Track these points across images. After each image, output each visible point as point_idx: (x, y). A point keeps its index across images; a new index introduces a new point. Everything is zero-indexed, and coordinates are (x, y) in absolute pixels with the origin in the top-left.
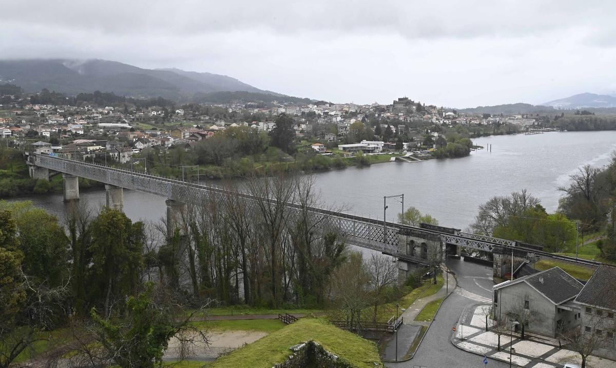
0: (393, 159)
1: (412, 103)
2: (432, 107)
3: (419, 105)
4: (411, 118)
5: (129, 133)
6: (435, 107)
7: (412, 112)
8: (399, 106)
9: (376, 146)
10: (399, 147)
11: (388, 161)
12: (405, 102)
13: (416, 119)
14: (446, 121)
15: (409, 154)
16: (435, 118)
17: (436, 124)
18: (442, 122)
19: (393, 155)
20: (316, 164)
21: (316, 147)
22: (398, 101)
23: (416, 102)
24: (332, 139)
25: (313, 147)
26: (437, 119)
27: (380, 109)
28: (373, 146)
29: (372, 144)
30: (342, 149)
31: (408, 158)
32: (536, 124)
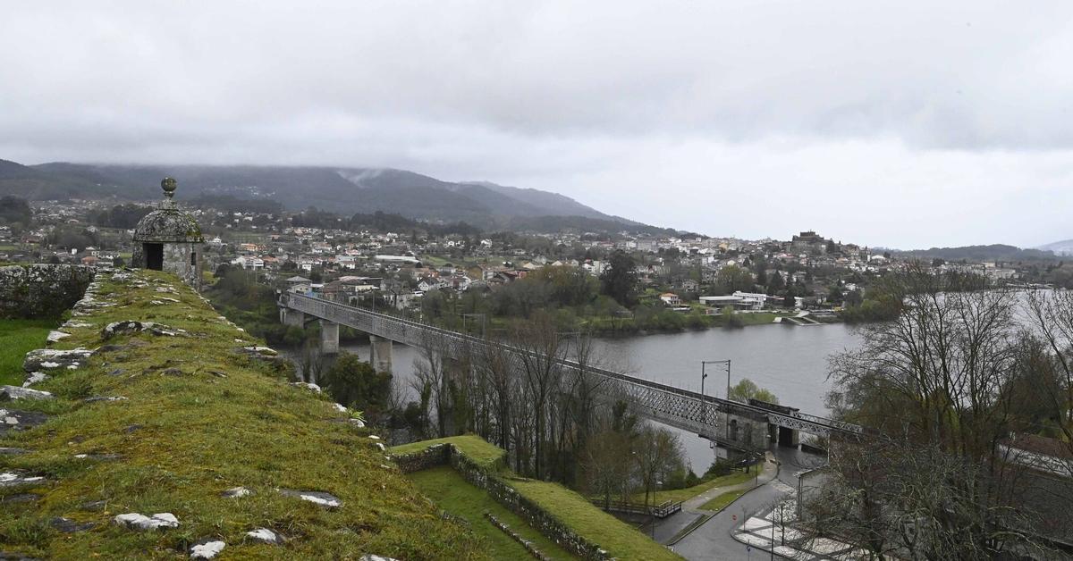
0: (778, 319)
1: (821, 240)
2: (851, 246)
3: (830, 243)
4: (817, 261)
5: (414, 269)
6: (855, 248)
7: (820, 254)
8: (800, 244)
9: (755, 300)
10: (789, 304)
11: (771, 323)
12: (810, 238)
13: (825, 263)
14: (872, 269)
15: (802, 314)
16: (854, 262)
17: (855, 272)
18: (864, 269)
19: (779, 314)
20: (663, 323)
21: (666, 299)
22: (799, 236)
23: (827, 238)
24: (692, 287)
25: (663, 298)
26: (857, 265)
27: (772, 247)
28: (751, 300)
29: (749, 298)
30: (704, 302)
31: (802, 319)
32: (1016, 276)
